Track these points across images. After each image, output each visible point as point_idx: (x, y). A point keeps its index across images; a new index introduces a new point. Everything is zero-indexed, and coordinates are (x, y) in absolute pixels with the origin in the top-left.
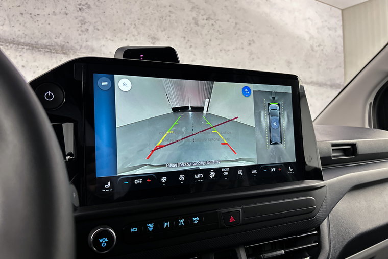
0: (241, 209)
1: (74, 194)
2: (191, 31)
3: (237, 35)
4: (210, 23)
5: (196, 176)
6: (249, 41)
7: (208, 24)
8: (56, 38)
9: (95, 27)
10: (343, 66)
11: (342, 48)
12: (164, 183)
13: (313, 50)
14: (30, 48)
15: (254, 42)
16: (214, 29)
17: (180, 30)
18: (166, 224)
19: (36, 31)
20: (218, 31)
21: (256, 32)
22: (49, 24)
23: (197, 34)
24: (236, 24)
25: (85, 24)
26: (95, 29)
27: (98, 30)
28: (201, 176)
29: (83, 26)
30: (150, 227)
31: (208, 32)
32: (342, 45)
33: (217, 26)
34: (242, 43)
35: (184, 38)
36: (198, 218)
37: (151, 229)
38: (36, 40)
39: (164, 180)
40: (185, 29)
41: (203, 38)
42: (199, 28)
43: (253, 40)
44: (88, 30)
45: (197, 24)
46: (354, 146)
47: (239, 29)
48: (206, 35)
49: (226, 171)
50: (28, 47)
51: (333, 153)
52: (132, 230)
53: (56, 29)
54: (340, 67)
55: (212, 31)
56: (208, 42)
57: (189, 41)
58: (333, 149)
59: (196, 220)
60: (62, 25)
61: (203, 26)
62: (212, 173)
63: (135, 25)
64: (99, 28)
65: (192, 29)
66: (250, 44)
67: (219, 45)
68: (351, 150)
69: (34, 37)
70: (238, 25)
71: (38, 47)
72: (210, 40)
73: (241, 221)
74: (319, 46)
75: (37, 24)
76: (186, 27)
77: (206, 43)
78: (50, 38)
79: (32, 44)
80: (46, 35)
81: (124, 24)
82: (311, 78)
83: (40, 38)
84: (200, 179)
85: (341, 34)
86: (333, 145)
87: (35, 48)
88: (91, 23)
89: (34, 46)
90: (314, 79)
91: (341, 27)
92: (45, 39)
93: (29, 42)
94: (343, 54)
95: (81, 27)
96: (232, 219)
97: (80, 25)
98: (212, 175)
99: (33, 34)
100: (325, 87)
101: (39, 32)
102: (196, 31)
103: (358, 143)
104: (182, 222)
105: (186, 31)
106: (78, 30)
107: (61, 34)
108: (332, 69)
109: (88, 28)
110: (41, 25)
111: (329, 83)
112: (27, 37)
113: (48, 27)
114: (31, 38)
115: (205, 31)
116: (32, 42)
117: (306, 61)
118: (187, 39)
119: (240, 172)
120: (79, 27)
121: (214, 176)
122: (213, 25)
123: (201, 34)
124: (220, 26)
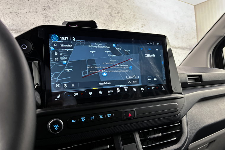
0: (135, 109)
1: (38, 96)
2: (108, 20)
3: (135, 22)
4: (119, 15)
5: (109, 92)
6: (142, 25)
7: (118, 15)
8: (31, 26)
9: (53, 19)
10: (196, 38)
11: (196, 27)
12: (91, 95)
13: (179, 29)
14: (16, 32)
15: (145, 25)
16: (121, 19)
17: (102, 20)
18: (92, 118)
19: (19, 22)
20: (124, 19)
21: (145, 20)
22: (27, 18)
23: (112, 22)
24: (134, 15)
25: (47, 17)
26: (53, 20)
27: (55, 21)
28: (112, 91)
29: (46, 18)
30: (83, 119)
31: (118, 20)
32: (195, 26)
33: (123, 17)
34: (138, 26)
35: (105, 24)
36: (110, 115)
37: (83, 121)
38: (19, 27)
39: (91, 93)
40: (105, 19)
41: (115, 24)
42: (113, 18)
43: (144, 24)
44: (49, 21)
45: (111, 16)
46: (200, 76)
47: (136, 18)
48: (117, 22)
49: (126, 89)
50: (15, 32)
51: (189, 80)
52: (73, 121)
53: (31, 21)
54: (195, 38)
55: (120, 20)
56: (119, 26)
57: (107, 25)
58: (188, 79)
59: (109, 115)
60: (34, 19)
61: (115, 17)
62: (118, 90)
63: (76, 17)
64: (56, 20)
65: (109, 19)
66: (142, 27)
67: (125, 27)
68: (199, 79)
69: (19, 26)
70: (135, 16)
71: (20, 31)
72: (120, 25)
73: (135, 116)
74: (182, 27)
75: (19, 18)
76: (105, 18)
77: (117, 27)
78: (28, 26)
79: (17, 30)
80: (25, 25)
81: (70, 17)
82: (178, 45)
83: (22, 26)
84: (111, 93)
85: (195, 19)
86: (188, 76)
87: (19, 32)
88: (51, 17)
89: (19, 31)
90: (180, 45)
91: (195, 16)
92: (25, 27)
93: (15, 29)
94: (196, 31)
95: (45, 19)
96: (130, 115)
97: (44, 18)
98: (118, 91)
99: (18, 24)
100: (187, 49)
101: (21, 23)
102: (111, 20)
103: (203, 74)
104: (101, 117)
105: (106, 20)
106: (43, 21)
107: (34, 23)
108: (190, 39)
109: (49, 20)
110: (22, 19)
111: (188, 47)
112: (14, 26)
113: (26, 20)
114: (17, 26)
115: (116, 20)
116: (17, 29)
117: (175, 35)
118: (106, 24)
119: (134, 89)
120: (44, 19)
121: (119, 91)
122: (121, 16)
123: (114, 22)
124: (125, 17)
